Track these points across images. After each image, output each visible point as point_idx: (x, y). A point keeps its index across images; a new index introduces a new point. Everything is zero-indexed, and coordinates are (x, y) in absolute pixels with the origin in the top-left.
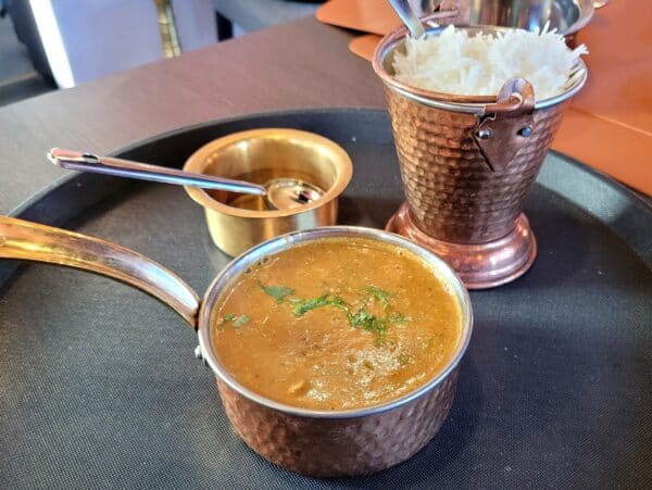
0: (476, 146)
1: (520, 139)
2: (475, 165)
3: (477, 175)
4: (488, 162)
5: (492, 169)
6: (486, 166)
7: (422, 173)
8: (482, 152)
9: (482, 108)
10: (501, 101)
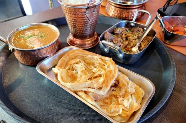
0: (85, 16)
1: (94, 13)
2: (86, 20)
3: (86, 22)
4: (88, 19)
5: (89, 20)
6: (88, 20)
7: (74, 25)
8: (87, 17)
9: (86, 7)
10: (89, 4)
